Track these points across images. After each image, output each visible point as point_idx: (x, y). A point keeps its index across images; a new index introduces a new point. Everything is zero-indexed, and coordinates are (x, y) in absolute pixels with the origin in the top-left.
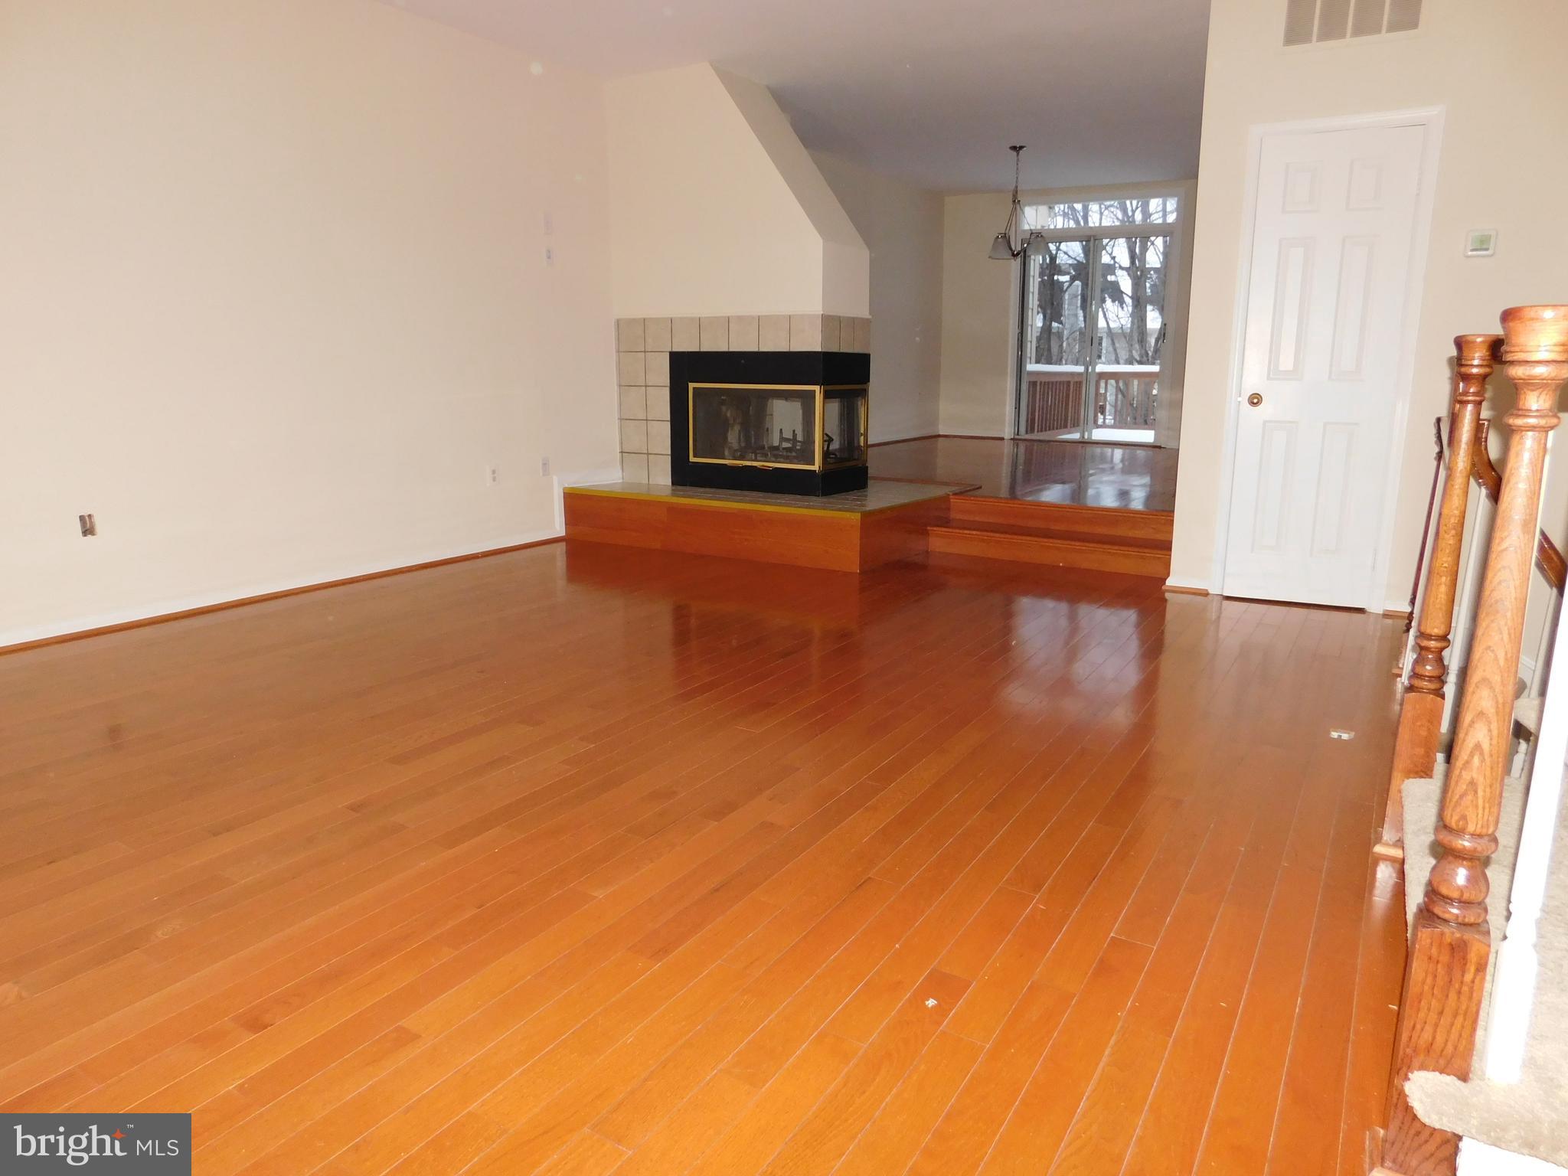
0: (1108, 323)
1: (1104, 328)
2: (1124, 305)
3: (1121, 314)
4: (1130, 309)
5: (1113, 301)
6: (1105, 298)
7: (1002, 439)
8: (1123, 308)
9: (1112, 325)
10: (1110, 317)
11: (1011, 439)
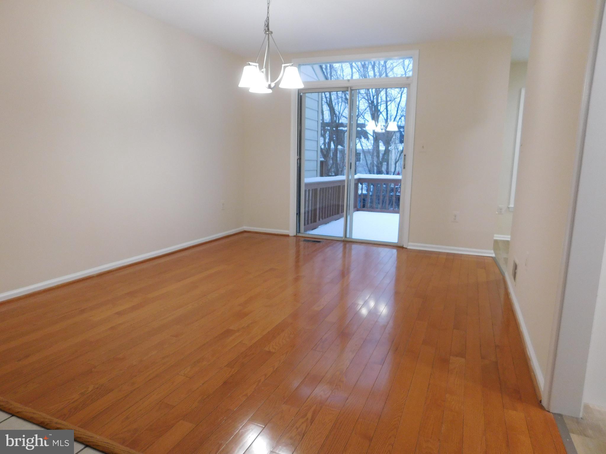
0: (362, 147)
1: (361, 149)
2: (369, 140)
3: (368, 144)
4: (372, 142)
5: (365, 138)
6: (361, 137)
7: (288, 236)
8: (368, 141)
9: (364, 148)
10: (364, 145)
11: (294, 236)
